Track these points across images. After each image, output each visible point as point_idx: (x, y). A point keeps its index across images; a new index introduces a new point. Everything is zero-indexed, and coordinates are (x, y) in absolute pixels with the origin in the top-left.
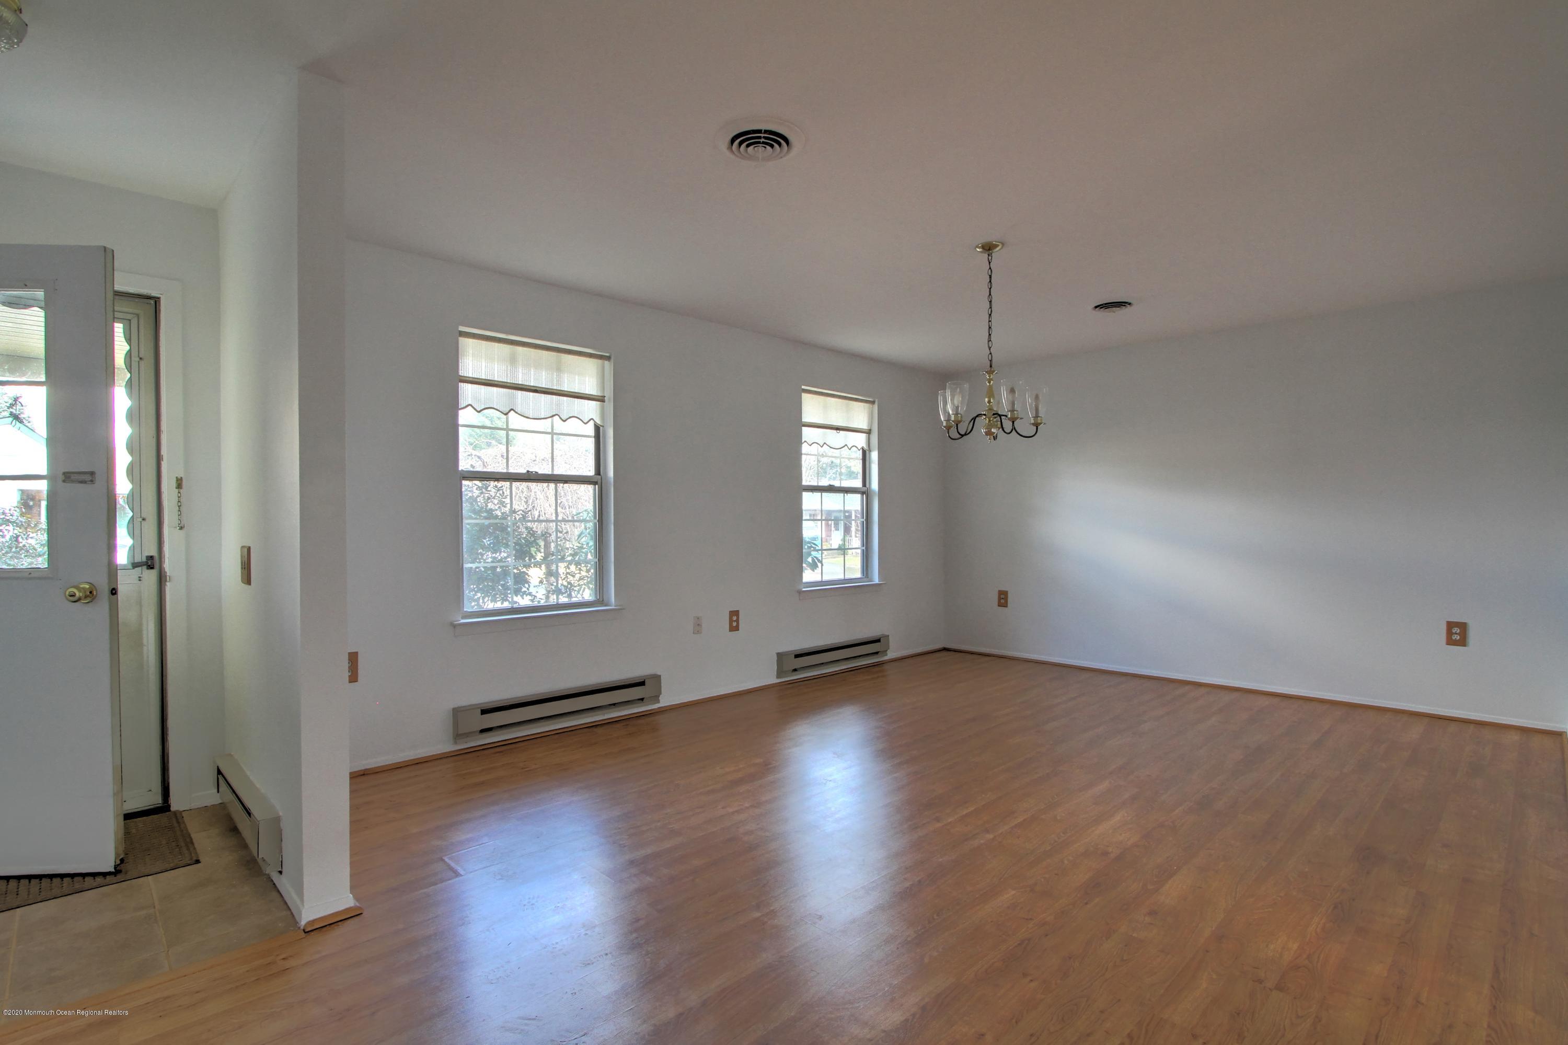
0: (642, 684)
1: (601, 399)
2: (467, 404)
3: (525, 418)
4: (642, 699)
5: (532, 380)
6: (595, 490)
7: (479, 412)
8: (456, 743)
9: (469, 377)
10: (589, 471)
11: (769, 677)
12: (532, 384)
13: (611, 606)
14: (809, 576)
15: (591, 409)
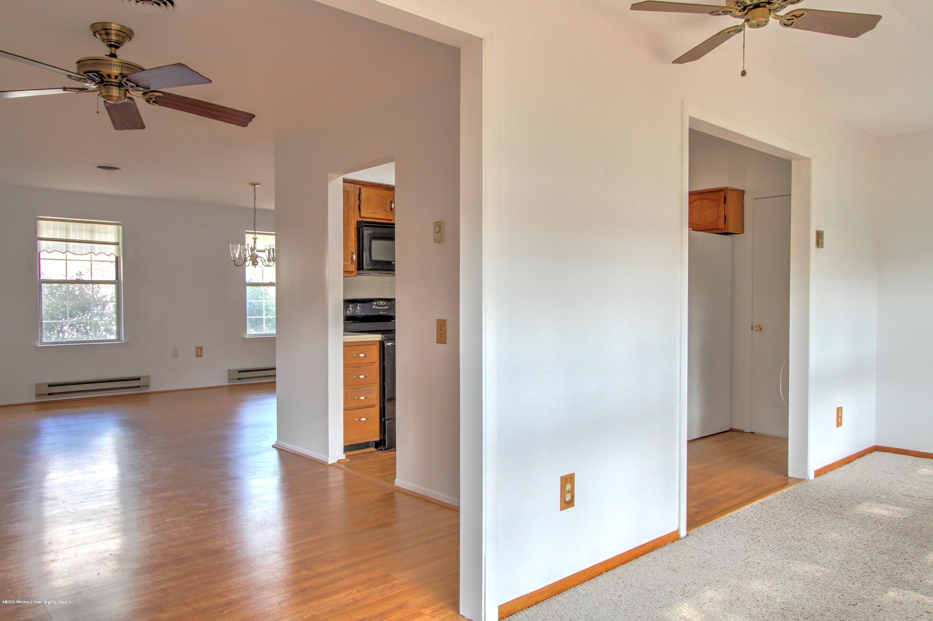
0: (139, 379)
1: (117, 244)
2: (43, 250)
3: (74, 255)
4: (139, 387)
5: (78, 237)
6: (115, 286)
7: (49, 253)
8: (37, 399)
9: (44, 238)
10: (113, 278)
11: (224, 382)
12: (78, 239)
13: (122, 341)
14: (251, 332)
15: (113, 249)
